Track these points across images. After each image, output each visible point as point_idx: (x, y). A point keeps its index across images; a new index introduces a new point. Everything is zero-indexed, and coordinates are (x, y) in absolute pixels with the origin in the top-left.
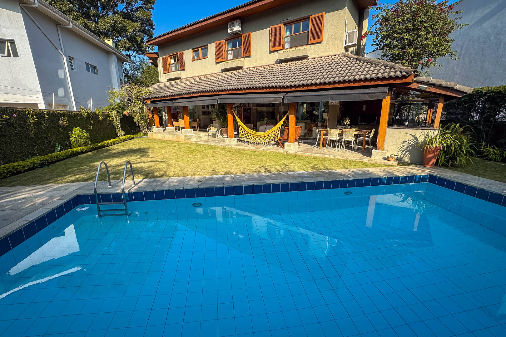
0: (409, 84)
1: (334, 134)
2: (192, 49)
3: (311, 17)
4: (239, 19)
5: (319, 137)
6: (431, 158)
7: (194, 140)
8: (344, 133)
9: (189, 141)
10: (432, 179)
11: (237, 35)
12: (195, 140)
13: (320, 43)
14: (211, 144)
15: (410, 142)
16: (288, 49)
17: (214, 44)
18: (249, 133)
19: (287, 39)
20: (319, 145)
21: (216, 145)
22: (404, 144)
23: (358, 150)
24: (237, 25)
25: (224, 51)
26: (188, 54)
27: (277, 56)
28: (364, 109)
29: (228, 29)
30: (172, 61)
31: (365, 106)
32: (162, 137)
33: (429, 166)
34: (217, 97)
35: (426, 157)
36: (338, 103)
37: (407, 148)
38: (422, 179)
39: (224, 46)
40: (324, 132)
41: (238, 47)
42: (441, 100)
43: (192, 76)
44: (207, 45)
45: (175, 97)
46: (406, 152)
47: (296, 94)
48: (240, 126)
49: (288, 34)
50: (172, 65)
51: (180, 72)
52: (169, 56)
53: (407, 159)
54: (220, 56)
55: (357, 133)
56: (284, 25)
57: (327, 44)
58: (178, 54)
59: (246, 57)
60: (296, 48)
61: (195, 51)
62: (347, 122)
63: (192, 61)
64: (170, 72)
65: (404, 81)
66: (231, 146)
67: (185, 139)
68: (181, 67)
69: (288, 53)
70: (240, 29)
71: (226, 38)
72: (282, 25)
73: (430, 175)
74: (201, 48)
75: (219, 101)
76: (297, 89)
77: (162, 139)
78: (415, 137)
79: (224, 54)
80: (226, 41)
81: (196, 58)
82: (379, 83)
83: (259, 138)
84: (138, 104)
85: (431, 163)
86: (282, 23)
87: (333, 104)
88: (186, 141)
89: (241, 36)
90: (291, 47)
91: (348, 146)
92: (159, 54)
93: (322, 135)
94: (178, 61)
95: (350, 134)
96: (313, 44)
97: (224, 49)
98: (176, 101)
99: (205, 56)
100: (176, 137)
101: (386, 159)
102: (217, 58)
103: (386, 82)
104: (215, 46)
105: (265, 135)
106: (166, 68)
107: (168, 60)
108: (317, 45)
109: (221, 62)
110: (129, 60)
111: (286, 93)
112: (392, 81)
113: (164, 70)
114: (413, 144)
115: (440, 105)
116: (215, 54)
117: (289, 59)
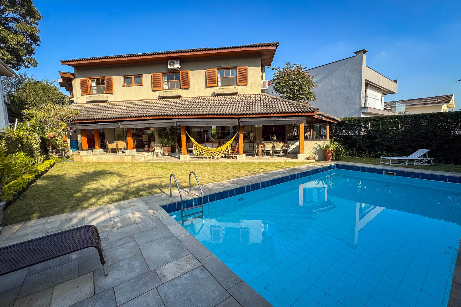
0: (314, 115)
1: (268, 146)
2: (123, 76)
3: (238, 68)
4: (179, 60)
5: (257, 149)
6: (330, 156)
7: (143, 160)
8: (275, 145)
9: (138, 161)
10: (337, 166)
11: (175, 71)
12: (144, 160)
13: (246, 85)
14: (166, 162)
15: (317, 148)
16: (220, 86)
17: (151, 74)
18: (204, 149)
19: (219, 80)
20: (258, 155)
21: (172, 162)
22: (314, 149)
23: (284, 156)
24: (177, 64)
25: (161, 81)
26: (118, 81)
27: (211, 91)
28: (274, 130)
29: (168, 66)
30: (94, 84)
31: (274, 128)
32: (97, 160)
33: (330, 160)
34: (175, 121)
35: (327, 156)
36: (262, 126)
37: (316, 151)
38: (334, 167)
39: (161, 77)
40: (262, 145)
41: (175, 80)
42: (328, 124)
43: (121, 100)
44: (142, 75)
45: (121, 119)
46: (316, 154)
47: (247, 120)
48: (195, 144)
49: (219, 76)
50: (93, 88)
51: (106, 95)
52: (90, 79)
53: (317, 158)
54: (156, 85)
55: (283, 145)
56: (217, 69)
57: (251, 86)
58: (104, 78)
59: (184, 89)
60: (228, 87)
61: (127, 78)
62: (275, 138)
63: (123, 87)
64: (91, 94)
65: (313, 114)
66: (189, 162)
67: (132, 160)
68: (108, 90)
69: (224, 90)
70: (180, 67)
71: (164, 71)
72: (216, 69)
73: (336, 164)
74: (134, 77)
75: (178, 123)
77: (97, 161)
78: (319, 145)
79: (162, 83)
80: (163, 74)
81: (126, 84)
82: (300, 114)
83: (210, 153)
84: (61, 126)
85: (330, 159)
86: (216, 68)
87: (258, 126)
88: (134, 161)
89: (180, 72)
90: (222, 86)
91: (278, 154)
92: (76, 76)
93: (260, 147)
94: (103, 84)
95: (279, 146)
96: (241, 85)
97: (161, 80)
98: (123, 123)
99: (140, 83)
100: (119, 158)
101: (308, 158)
102: (154, 87)
103: (303, 114)
104: (152, 76)
105: (219, 150)
106: (85, 90)
107: (89, 82)
108: (244, 86)
109: (159, 90)
110: (14, 75)
111: (239, 119)
112: (307, 114)
113: (82, 92)
114: (318, 149)
115: (328, 127)
116: (152, 83)
117: (224, 94)
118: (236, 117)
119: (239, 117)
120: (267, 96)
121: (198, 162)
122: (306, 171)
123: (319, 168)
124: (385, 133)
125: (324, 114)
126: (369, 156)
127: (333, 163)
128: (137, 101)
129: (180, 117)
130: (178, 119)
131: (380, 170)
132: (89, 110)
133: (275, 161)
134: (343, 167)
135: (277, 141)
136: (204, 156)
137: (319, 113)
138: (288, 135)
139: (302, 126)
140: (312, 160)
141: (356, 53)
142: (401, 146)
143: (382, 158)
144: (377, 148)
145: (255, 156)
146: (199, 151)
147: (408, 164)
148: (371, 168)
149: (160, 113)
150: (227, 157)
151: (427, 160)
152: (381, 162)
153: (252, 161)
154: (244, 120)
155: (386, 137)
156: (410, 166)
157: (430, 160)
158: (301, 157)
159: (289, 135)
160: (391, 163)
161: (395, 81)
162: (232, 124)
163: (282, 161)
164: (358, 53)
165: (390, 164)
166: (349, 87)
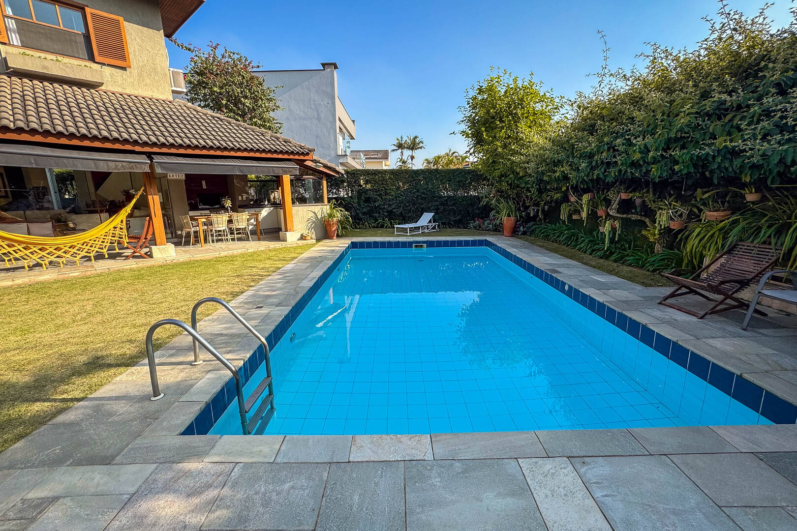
0: (306, 160)
1: (220, 221)
3: (88, 10)
5: (193, 229)
6: (335, 230)
8: (234, 218)
10: (355, 245)
13: (123, 68)
15: (312, 218)
16: (21, 47)
19: (10, 24)
22: (309, 222)
28: (204, 187)
31: (204, 183)
33: (335, 238)
36: (184, 177)
37: (312, 225)
40: (204, 220)
42: (325, 178)
46: (312, 230)
47: (175, 160)
49: (9, 11)
57: (140, 75)
62: (228, 203)
65: (306, 158)
73: (352, 242)
78: (315, 213)
87: (175, 177)
91: (242, 236)
93: (200, 225)
96: (109, 65)
101: (303, 238)
103: (291, 157)
105: (87, 240)
108: (117, 70)
111: (149, 155)
112: (297, 157)
114: (315, 220)
115: (325, 182)
117: (54, 78)
119: (144, 149)
124: (386, 194)
125: (321, 160)
126: (369, 226)
127: (345, 243)
131: (409, 242)
133: (249, 251)
134: (361, 245)
135: (234, 209)
136: (25, 263)
137: (315, 157)
138: (240, 198)
139: (287, 179)
140: (310, 241)
141: (323, 65)
142: (402, 210)
143: (397, 228)
144: (377, 215)
147: (422, 232)
148: (398, 242)
150: (113, 257)
151: (432, 225)
152: (395, 233)
153: (198, 257)
154: (165, 159)
155: (387, 199)
156: (423, 234)
157: (435, 225)
158: (292, 237)
159: (242, 198)
160: (410, 233)
161: (353, 121)
162: (132, 168)
163: (263, 249)
164: (326, 66)
165: (409, 234)
166: (319, 119)
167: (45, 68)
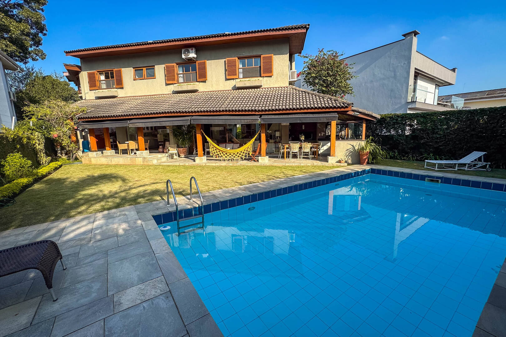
0: (348, 111)
1: (295, 147)
2: (133, 68)
3: (262, 56)
4: (195, 48)
5: (282, 150)
6: (365, 159)
7: (155, 162)
8: (303, 146)
9: (151, 164)
10: (373, 171)
11: (191, 61)
12: (157, 162)
13: (271, 76)
14: (180, 164)
15: (350, 149)
16: (242, 78)
17: (164, 66)
18: (221, 151)
19: (241, 70)
20: (283, 157)
21: (186, 164)
22: (347, 151)
23: (313, 159)
24: (192, 52)
25: (175, 74)
26: (128, 73)
27: (232, 83)
28: (303, 128)
29: (183, 55)
30: (103, 77)
31: (303, 126)
32: (107, 162)
33: (365, 164)
34: (189, 118)
35: (362, 159)
36: (289, 124)
37: (349, 153)
38: (368, 172)
39: (176, 69)
40: (287, 146)
41: (191, 72)
42: (364, 122)
43: (132, 95)
44: (154, 66)
45: (130, 117)
46: (349, 156)
47: (270, 117)
48: (211, 145)
49: (241, 66)
50: (102, 82)
51: (116, 90)
52: (98, 72)
53: (350, 161)
54: (170, 78)
55: (312, 146)
56: (238, 58)
57: (277, 78)
58: (113, 70)
59: (201, 82)
60: (251, 79)
61: (138, 70)
62: (303, 138)
63: (134, 80)
64: (100, 89)
65: (346, 109)
66: (205, 165)
67: (143, 162)
68: (118, 84)
69: (245, 82)
70: (195, 56)
71: (178, 62)
72: (237, 58)
73: (371, 169)
74: (145, 68)
75: (192, 121)
76: (270, 113)
77: (106, 163)
78: (353, 146)
79: (176, 76)
80: (177, 64)
81: (137, 77)
82: (331, 110)
83: (228, 154)
84: (66, 124)
85: (366, 162)
86: (237, 57)
87: (285, 124)
88: (145, 163)
89: (196, 62)
90: (243, 78)
91: (306, 156)
92: (83, 68)
93: (285, 149)
94: (112, 77)
95: (307, 147)
96: (266, 77)
97: (176, 72)
98: (132, 121)
99: (152, 76)
100: (130, 160)
101: (339, 162)
102: (168, 80)
103: (335, 110)
104: (165, 68)
106: (93, 84)
107: (97, 76)
108: (268, 78)
109: (173, 84)
110: (19, 69)
111: (261, 115)
112: (339, 110)
113: (90, 87)
114: (352, 150)
115: (364, 125)
116: (165, 76)
117: (246, 87)
118: (257, 113)
119: (260, 113)
120: (295, 89)
121: (215, 165)
122: (334, 176)
123: (349, 173)
124: (433, 133)
125: (360, 110)
126: (413, 159)
127: (367, 168)
128: (149, 97)
129: (194, 114)
130: (192, 116)
131: (422, 176)
132: (97, 107)
133: (301, 165)
134: (379, 172)
135: (305, 141)
136: (222, 158)
137: (353, 108)
138: (320, 135)
139: (334, 123)
140: (344, 164)
141: (404, 35)
142: (452, 148)
143: (427, 162)
144: (423, 150)
145: (279, 158)
146: (217, 153)
147: (458, 169)
148: (411, 174)
149: (172, 110)
150: (248, 160)
151: (482, 164)
152: (425, 167)
153: (276, 164)
154: (266, 117)
155: (434, 137)
156: (460, 172)
157: (486, 165)
158: (332, 160)
159: (321, 134)
160: (438, 168)
161: (454, 70)
163: (309, 165)
164: (407, 36)
165: (436, 169)
166: (395, 77)
167: (245, 84)
